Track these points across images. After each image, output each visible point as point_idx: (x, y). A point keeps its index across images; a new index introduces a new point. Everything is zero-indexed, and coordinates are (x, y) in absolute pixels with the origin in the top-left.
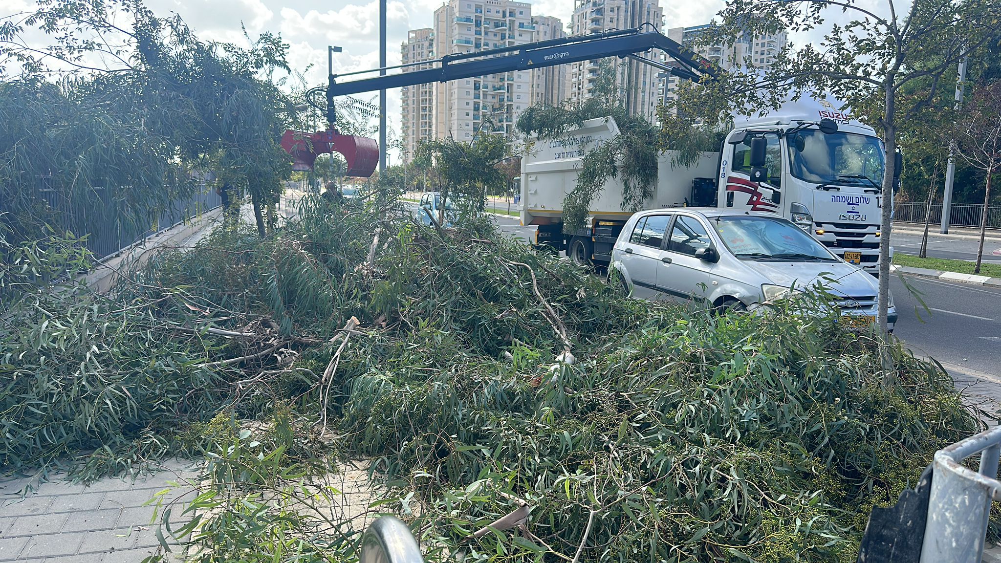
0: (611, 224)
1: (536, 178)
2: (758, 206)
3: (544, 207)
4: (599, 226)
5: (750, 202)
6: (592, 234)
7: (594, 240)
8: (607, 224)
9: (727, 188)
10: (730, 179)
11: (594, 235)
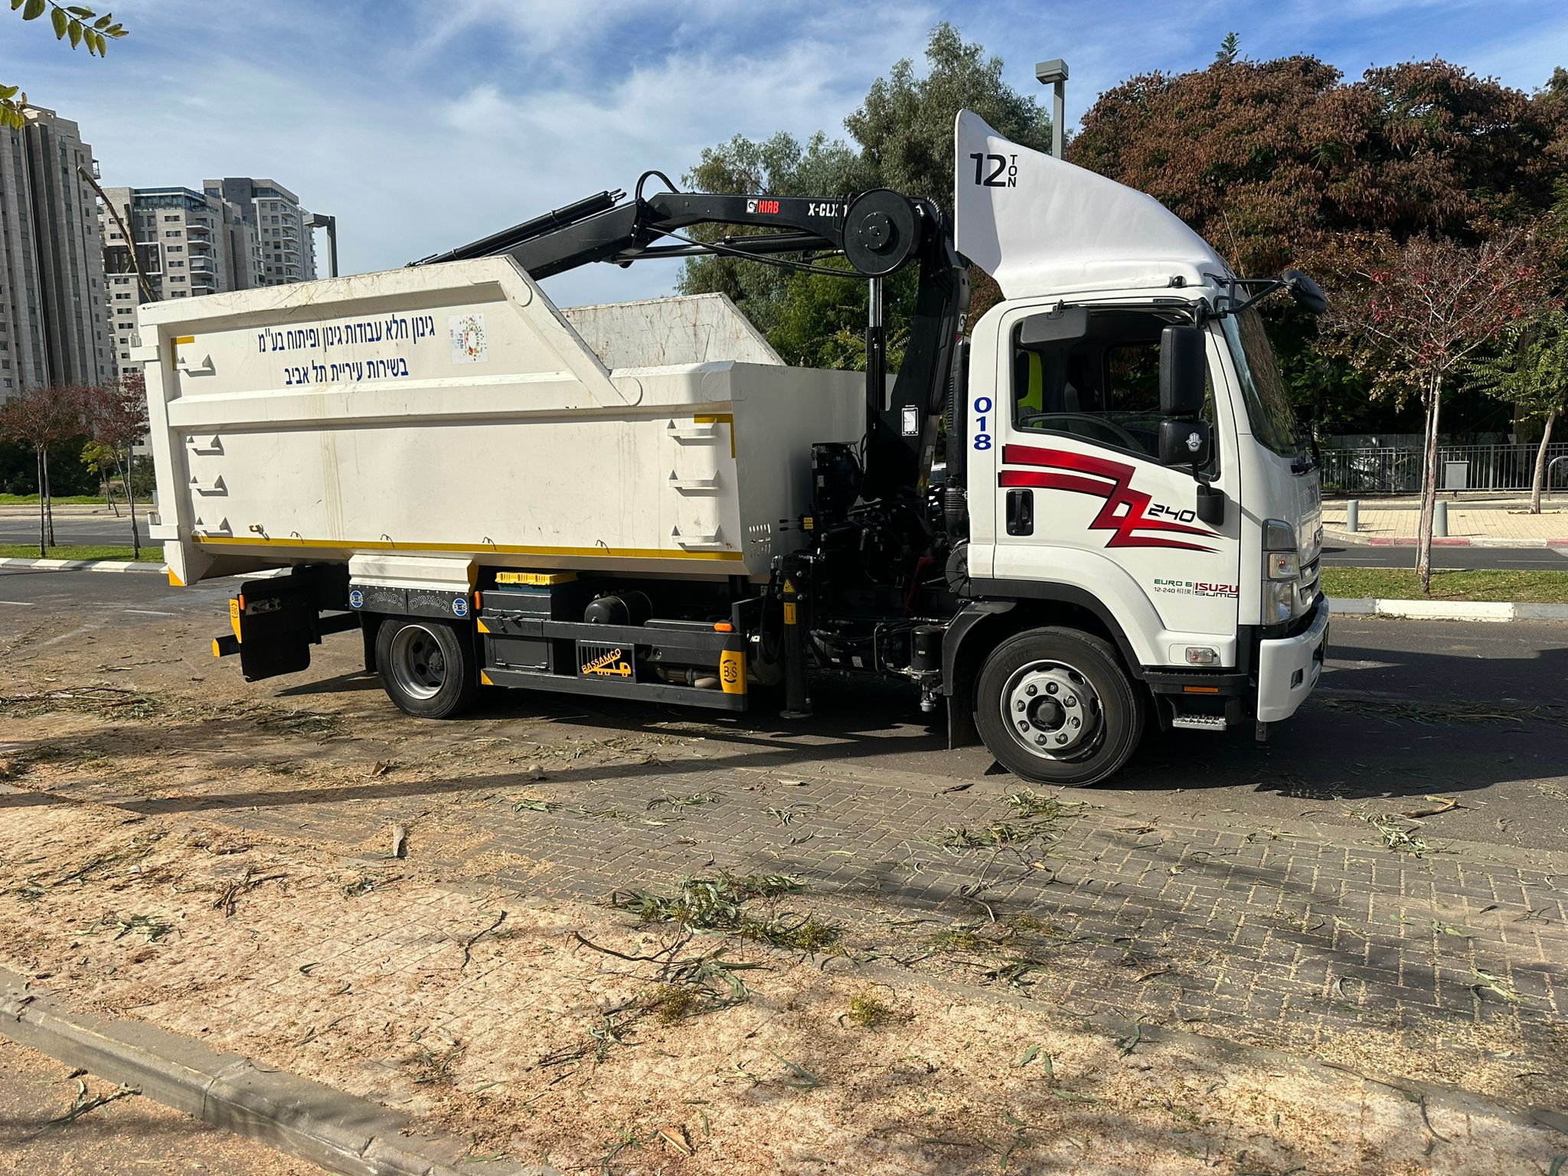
0: (546, 580)
1: (217, 443)
2: (1135, 533)
3: (260, 530)
4: (495, 586)
5: (1103, 521)
6: (475, 613)
7: (482, 628)
8: (530, 579)
9: (1004, 479)
10: (1011, 453)
11: (480, 613)
